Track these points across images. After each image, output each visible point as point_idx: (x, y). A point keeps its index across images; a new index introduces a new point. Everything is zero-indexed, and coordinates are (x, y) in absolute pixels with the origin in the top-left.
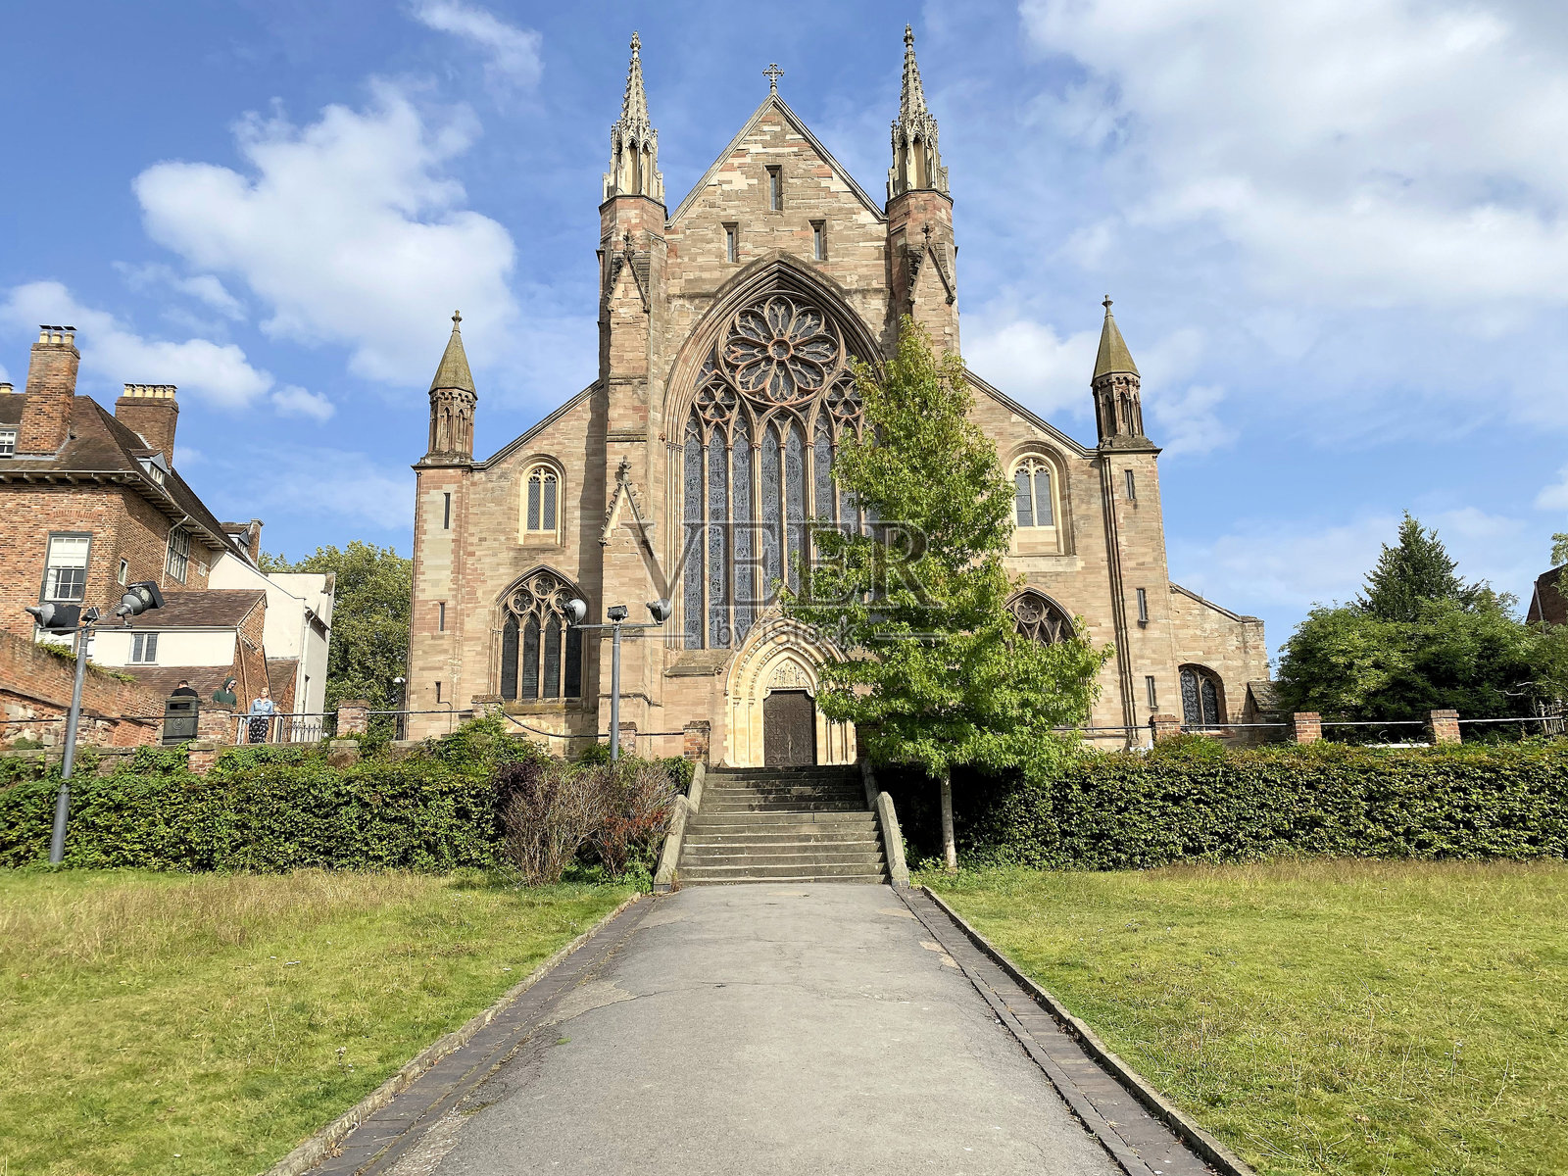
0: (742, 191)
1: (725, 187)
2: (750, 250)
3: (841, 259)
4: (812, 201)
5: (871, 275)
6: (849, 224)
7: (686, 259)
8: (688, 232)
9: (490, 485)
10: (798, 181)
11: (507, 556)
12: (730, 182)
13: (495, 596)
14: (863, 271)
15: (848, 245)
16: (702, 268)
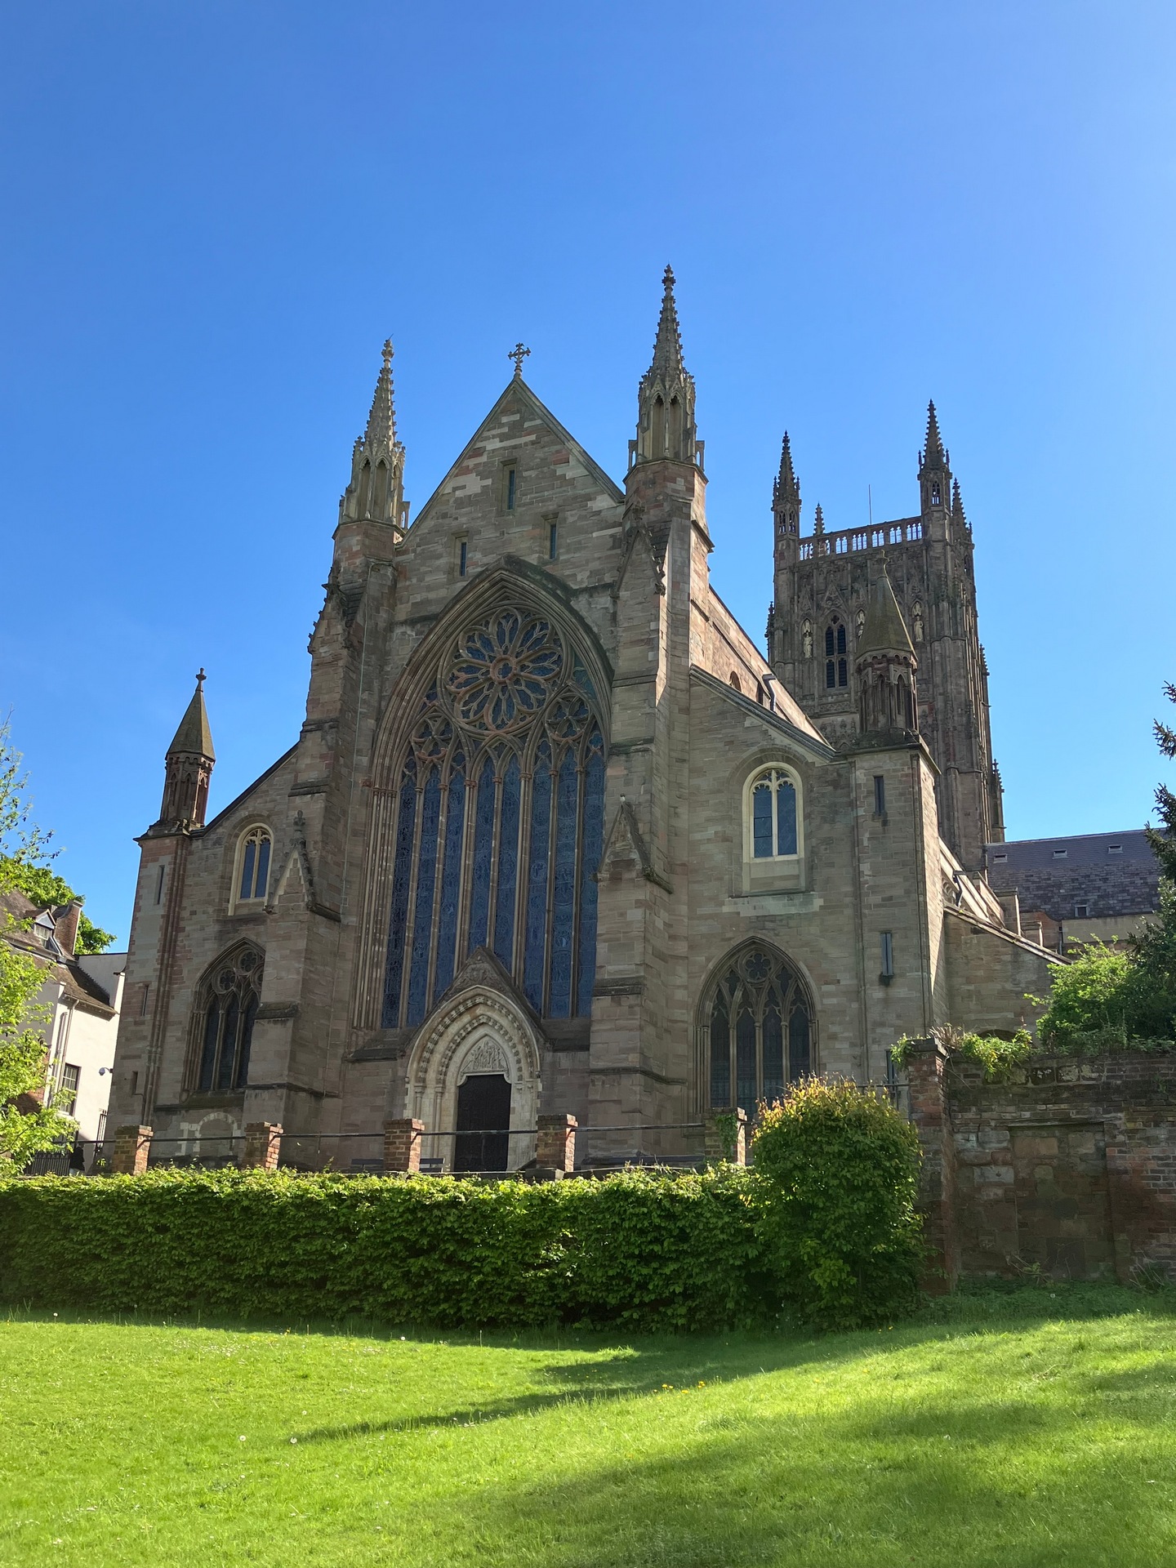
0: (476, 495)
1: (459, 494)
2: (478, 560)
3: (572, 555)
4: (546, 493)
5: (603, 569)
6: (584, 513)
7: (414, 581)
8: (419, 549)
9: (205, 853)
10: (533, 473)
11: (214, 929)
12: (464, 487)
13: (199, 975)
14: (595, 565)
15: (581, 537)
16: (429, 589)
